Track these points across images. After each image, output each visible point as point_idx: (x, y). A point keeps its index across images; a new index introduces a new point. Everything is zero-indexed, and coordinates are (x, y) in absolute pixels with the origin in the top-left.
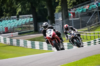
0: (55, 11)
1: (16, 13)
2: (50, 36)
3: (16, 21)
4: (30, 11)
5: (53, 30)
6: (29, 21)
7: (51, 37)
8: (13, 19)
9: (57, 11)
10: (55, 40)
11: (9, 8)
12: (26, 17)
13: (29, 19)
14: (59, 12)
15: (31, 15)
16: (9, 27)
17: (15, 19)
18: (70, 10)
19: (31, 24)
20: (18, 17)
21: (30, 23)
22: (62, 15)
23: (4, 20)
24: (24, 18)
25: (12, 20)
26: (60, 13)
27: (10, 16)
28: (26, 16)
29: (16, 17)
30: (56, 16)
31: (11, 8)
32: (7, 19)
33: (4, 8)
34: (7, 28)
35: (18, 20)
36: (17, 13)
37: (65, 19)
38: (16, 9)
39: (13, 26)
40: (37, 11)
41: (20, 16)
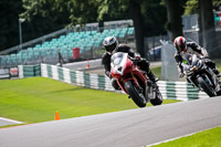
0: (183, 11)
1: (97, 15)
2: (120, 69)
3: (97, 34)
4: (127, 11)
5: (126, 55)
6: (126, 35)
7: (121, 73)
8: (90, 29)
9: (187, 12)
10: (133, 81)
11: (82, 5)
12: (119, 26)
13: (124, 30)
14: (193, 12)
15: (131, 22)
16: (82, 48)
17: (95, 29)
18: (217, 9)
19: (130, 40)
20: (101, 25)
21: (127, 38)
22: (200, 20)
23: (72, 31)
24: (114, 27)
25: (88, 33)
26: (196, 16)
27: (83, 23)
28: (120, 22)
29: (96, 24)
30: (185, 22)
31: (87, 6)
32: (78, 30)
33: (72, 5)
34: (77, 50)
35: (101, 31)
36: (100, 17)
37: (207, 28)
38: (97, 8)
39: (90, 45)
40: (143, 11)
41: (106, 23)
